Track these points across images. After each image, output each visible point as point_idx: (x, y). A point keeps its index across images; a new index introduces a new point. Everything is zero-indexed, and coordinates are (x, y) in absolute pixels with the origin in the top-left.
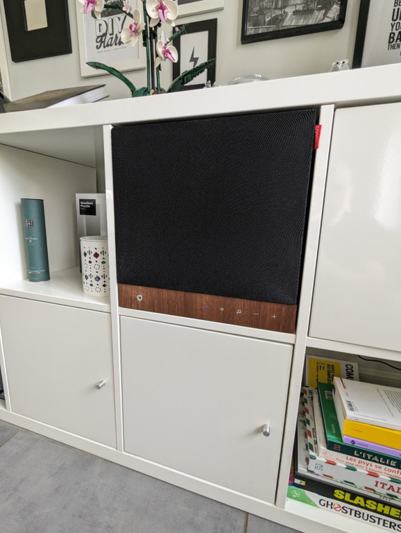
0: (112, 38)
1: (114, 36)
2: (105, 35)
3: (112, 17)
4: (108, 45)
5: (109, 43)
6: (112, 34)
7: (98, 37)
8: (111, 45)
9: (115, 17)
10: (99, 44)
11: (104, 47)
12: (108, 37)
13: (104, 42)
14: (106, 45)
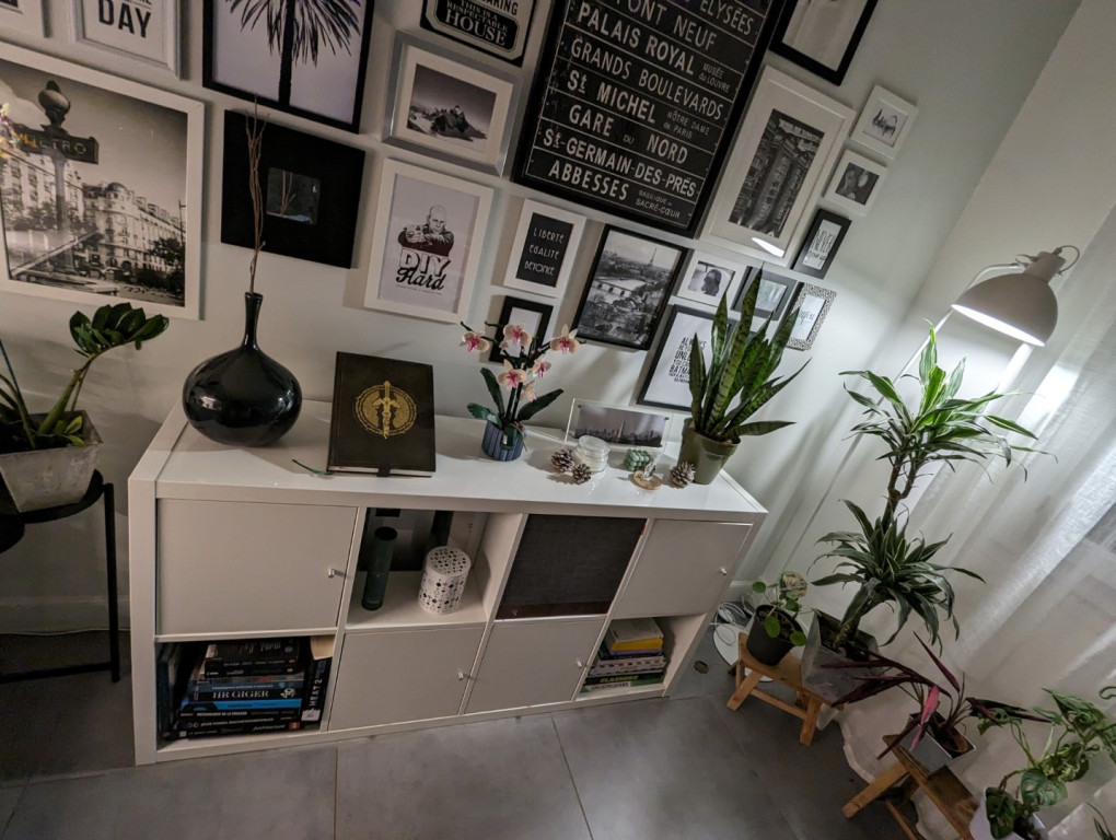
0: (423, 277)
1: (427, 277)
2: (414, 269)
3: (430, 254)
4: (415, 283)
5: (418, 281)
6: (425, 272)
7: (402, 269)
8: (420, 284)
9: (434, 257)
10: (401, 277)
11: (409, 283)
12: (418, 274)
13: (410, 277)
14: (412, 280)
